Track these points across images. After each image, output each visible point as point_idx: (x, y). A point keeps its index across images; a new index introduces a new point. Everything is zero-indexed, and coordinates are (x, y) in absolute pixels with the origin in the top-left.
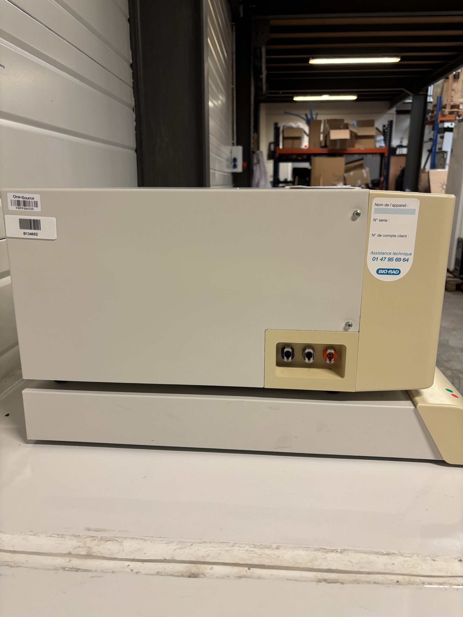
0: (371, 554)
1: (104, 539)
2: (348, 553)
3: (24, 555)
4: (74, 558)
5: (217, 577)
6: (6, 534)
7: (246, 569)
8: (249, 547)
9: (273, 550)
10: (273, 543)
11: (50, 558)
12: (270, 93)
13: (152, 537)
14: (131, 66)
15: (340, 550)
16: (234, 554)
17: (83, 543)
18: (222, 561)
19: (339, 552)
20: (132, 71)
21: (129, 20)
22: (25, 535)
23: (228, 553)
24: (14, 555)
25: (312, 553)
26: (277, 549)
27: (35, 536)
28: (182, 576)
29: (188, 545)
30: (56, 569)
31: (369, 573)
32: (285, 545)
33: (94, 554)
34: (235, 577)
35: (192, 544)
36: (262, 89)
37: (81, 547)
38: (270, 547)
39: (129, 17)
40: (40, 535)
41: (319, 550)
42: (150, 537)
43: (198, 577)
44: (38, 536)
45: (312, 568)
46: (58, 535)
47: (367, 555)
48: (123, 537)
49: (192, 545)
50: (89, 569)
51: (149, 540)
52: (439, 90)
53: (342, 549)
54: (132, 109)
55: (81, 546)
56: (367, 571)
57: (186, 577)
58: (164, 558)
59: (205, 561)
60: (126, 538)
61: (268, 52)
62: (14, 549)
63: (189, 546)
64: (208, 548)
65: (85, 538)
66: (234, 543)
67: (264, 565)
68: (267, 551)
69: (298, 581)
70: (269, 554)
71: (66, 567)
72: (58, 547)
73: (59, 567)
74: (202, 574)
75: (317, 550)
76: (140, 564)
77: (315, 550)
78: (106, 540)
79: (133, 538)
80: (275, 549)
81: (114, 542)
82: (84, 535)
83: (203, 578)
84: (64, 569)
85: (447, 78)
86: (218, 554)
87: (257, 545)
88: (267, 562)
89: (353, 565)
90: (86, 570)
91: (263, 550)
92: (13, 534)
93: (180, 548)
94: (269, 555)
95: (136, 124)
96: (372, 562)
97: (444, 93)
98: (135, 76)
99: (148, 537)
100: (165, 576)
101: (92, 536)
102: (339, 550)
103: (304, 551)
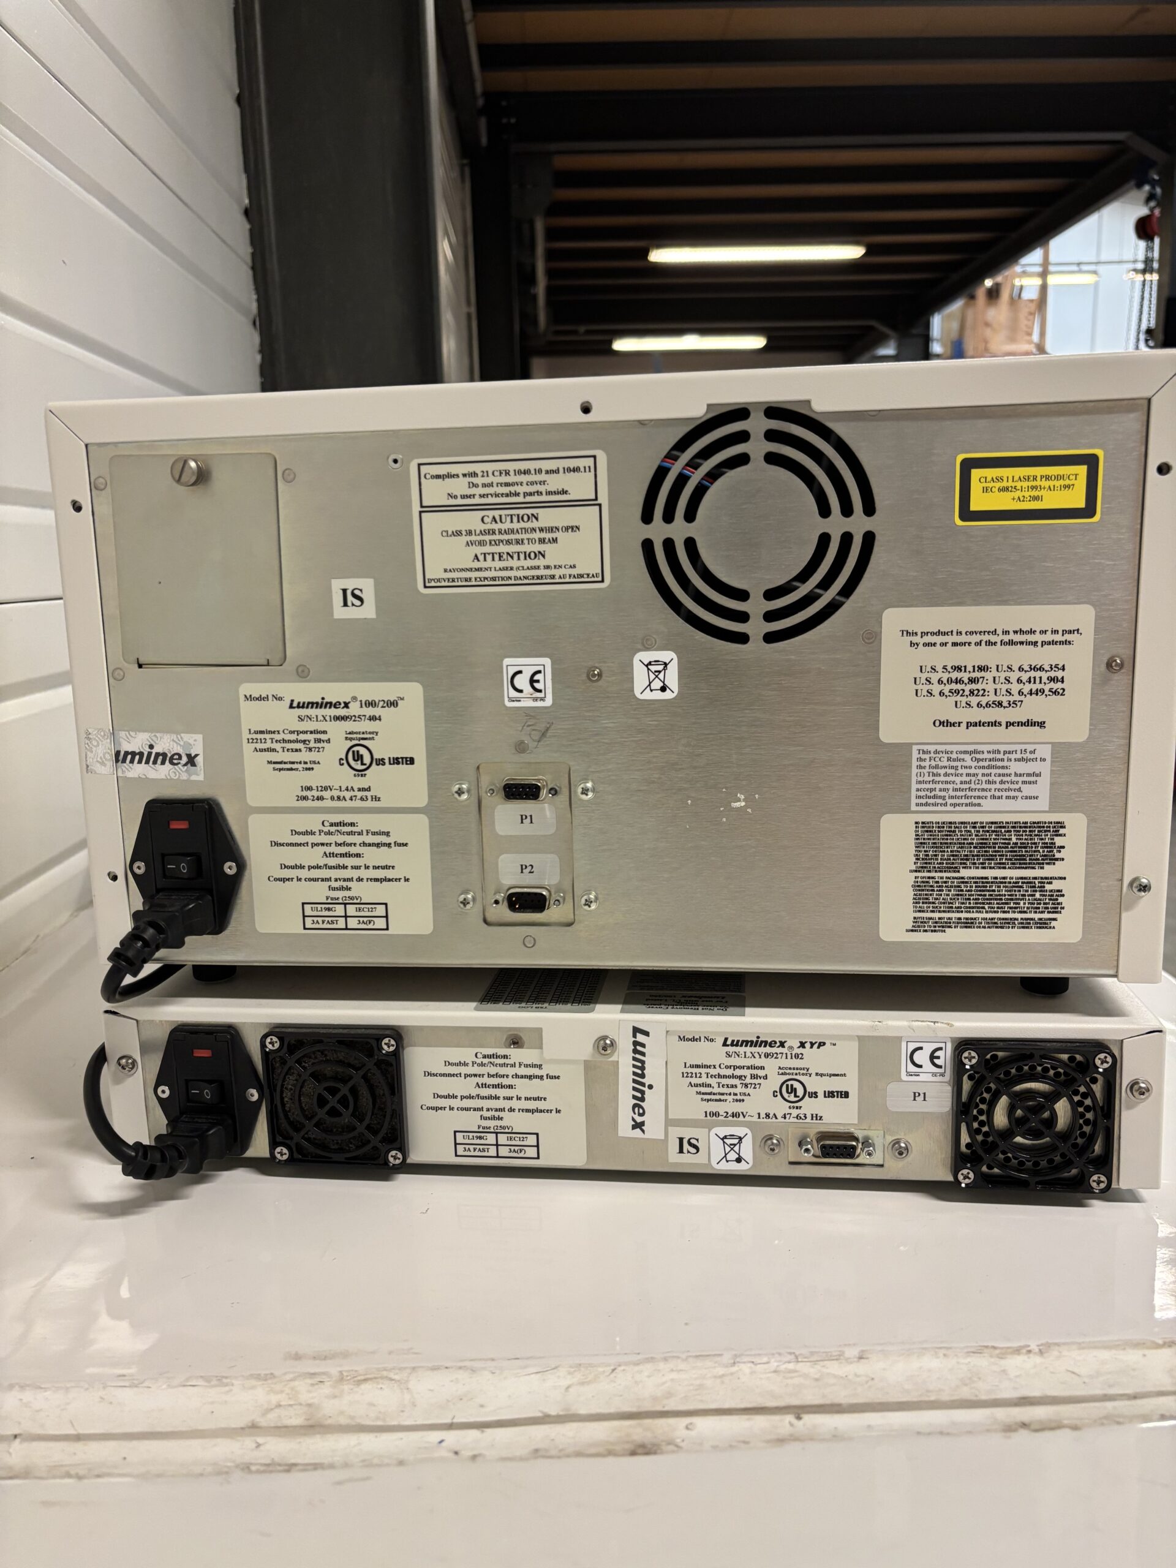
0: (1124, 1349)
1: (349, 1378)
2: (1060, 1352)
3: (112, 1444)
4: (269, 1438)
5: (715, 1447)
6: (46, 1391)
7: (790, 1418)
8: (780, 1361)
9: (851, 1363)
10: (845, 1345)
11: (195, 1443)
12: (557, 333)
13: (493, 1360)
14: (247, 212)
15: (1038, 1346)
16: (743, 1383)
17: (288, 1394)
18: (713, 1406)
19: (1035, 1353)
20: (248, 226)
21: (239, 100)
22: (104, 1388)
23: (723, 1382)
24: (79, 1446)
25: (962, 1361)
26: (863, 1360)
27: (135, 1389)
28: (610, 1453)
29: (604, 1371)
30: (222, 1472)
31: (1135, 1397)
32: (879, 1348)
33: (329, 1422)
34: (768, 1441)
35: (612, 1368)
36: (535, 322)
37: (285, 1405)
38: (840, 1355)
39: (238, 91)
40: (150, 1385)
41: (979, 1351)
42: (486, 1360)
43: (659, 1451)
44: (146, 1389)
45: (974, 1398)
46: (207, 1379)
47: (1114, 1352)
48: (405, 1368)
49: (613, 1370)
50: (326, 1461)
51: (484, 1369)
52: (955, 325)
53: (1042, 1345)
54: (251, 323)
55: (282, 1403)
56: (1129, 1391)
57: (623, 1455)
58: (541, 1412)
59: (666, 1409)
60: (414, 1368)
61: (552, 234)
62: (76, 1430)
63: (608, 1374)
64: (663, 1375)
65: (291, 1380)
66: (736, 1356)
67: (839, 1405)
68: (834, 1368)
69: (948, 1434)
70: (844, 1376)
71: (251, 1464)
72: (213, 1412)
73: (229, 1464)
74: (669, 1443)
75: (974, 1353)
76: (474, 1434)
77: (968, 1352)
78: (356, 1379)
79: (434, 1369)
80: (856, 1360)
81: (382, 1383)
82: (285, 1374)
83: (673, 1452)
84: (248, 1468)
85: (972, 297)
86: (696, 1390)
87: (801, 1354)
88: (842, 1396)
89: (1084, 1383)
90: (316, 1466)
91: (824, 1366)
92: (67, 1389)
93: (582, 1383)
94: (842, 1377)
95: (263, 358)
96: (1134, 1370)
97: (968, 333)
98: (257, 238)
99: (480, 1360)
100: (559, 1457)
101: (312, 1371)
102: (1033, 1347)
103: (938, 1358)
